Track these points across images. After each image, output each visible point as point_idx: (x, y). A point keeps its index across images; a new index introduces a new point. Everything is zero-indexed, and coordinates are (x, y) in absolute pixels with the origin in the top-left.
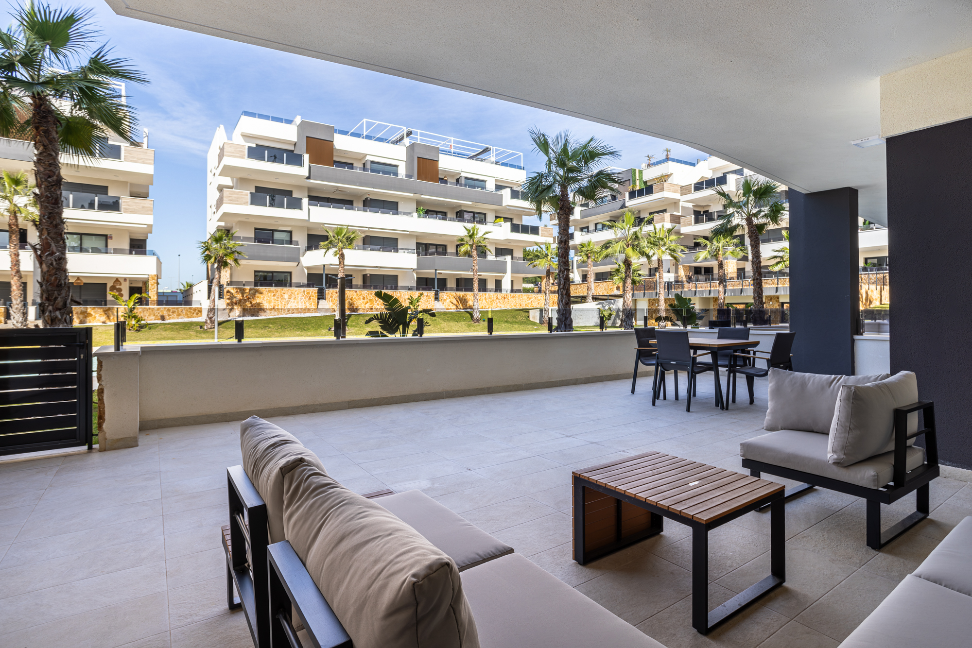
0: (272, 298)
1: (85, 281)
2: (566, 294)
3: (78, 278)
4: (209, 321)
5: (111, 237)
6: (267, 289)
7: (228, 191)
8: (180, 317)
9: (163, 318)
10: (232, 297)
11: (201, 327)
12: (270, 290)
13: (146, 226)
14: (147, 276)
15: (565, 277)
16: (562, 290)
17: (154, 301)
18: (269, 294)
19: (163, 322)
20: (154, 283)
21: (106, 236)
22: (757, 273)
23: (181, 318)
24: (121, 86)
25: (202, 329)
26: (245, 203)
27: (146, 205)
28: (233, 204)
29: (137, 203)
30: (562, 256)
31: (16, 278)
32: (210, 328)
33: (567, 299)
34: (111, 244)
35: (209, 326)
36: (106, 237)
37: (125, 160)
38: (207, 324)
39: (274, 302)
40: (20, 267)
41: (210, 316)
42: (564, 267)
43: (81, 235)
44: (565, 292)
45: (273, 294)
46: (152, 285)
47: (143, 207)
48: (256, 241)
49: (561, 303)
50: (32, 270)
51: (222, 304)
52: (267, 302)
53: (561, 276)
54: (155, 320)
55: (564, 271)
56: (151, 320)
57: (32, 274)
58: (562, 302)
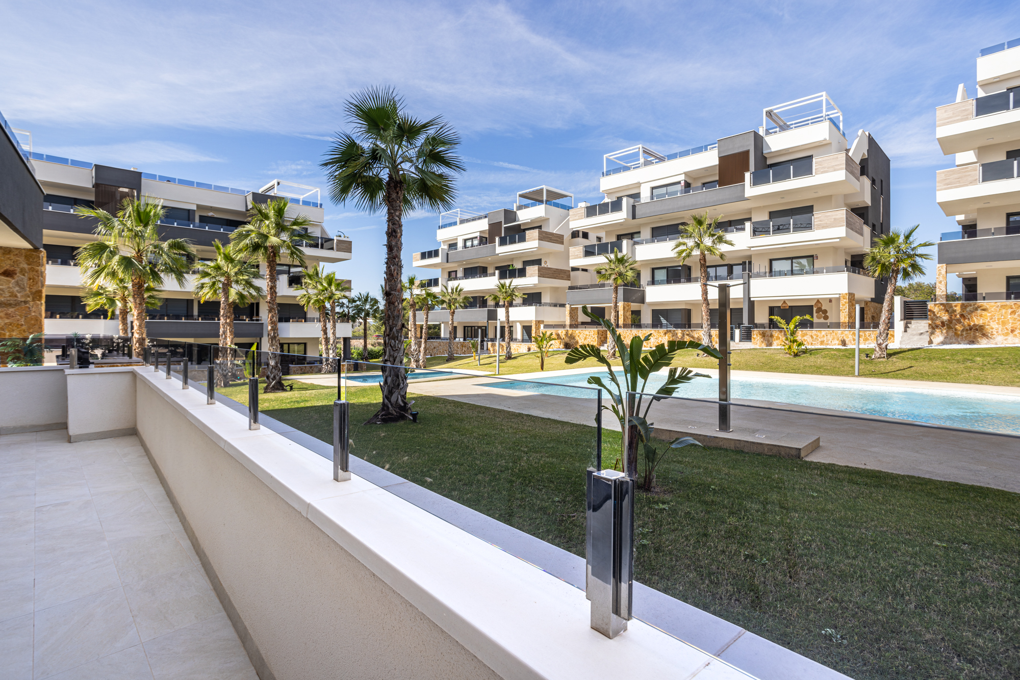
0: (1009, 316)
1: (790, 304)
3: (784, 302)
4: (877, 349)
5: (817, 257)
6: (999, 304)
7: (943, 172)
8: (867, 342)
9: (844, 343)
10: (935, 317)
11: (867, 356)
12: (1004, 304)
13: (838, 240)
14: (838, 296)
17: (845, 323)
18: (1004, 311)
19: (844, 347)
20: (845, 302)
21: (812, 256)
23: (869, 344)
24: (822, 96)
25: (868, 358)
26: (973, 182)
27: (838, 217)
28: (951, 188)
29: (829, 216)
31: (704, 305)
32: (879, 358)
34: (818, 264)
35: (878, 355)
36: (811, 258)
37: (816, 174)
38: (876, 352)
39: (1013, 323)
40: (708, 295)
41: (879, 343)
43: (792, 259)
45: (1010, 311)
46: (843, 305)
47: (835, 219)
48: (966, 235)
50: (742, 297)
51: (924, 327)
52: (998, 324)
54: (839, 345)
56: (835, 344)
57: (742, 300)
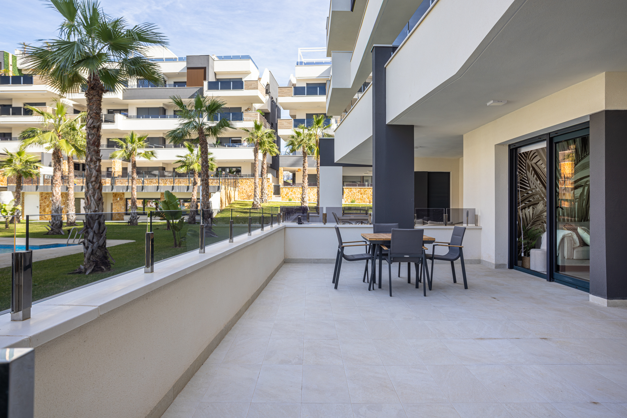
2: (99, 188)
15: (98, 169)
16: (94, 183)
22: (205, 175)
30: (94, 144)
33: (100, 194)
42: (96, 157)
44: (97, 186)
49: (92, 198)
53: (92, 166)
55: (97, 162)
58: (94, 198)
